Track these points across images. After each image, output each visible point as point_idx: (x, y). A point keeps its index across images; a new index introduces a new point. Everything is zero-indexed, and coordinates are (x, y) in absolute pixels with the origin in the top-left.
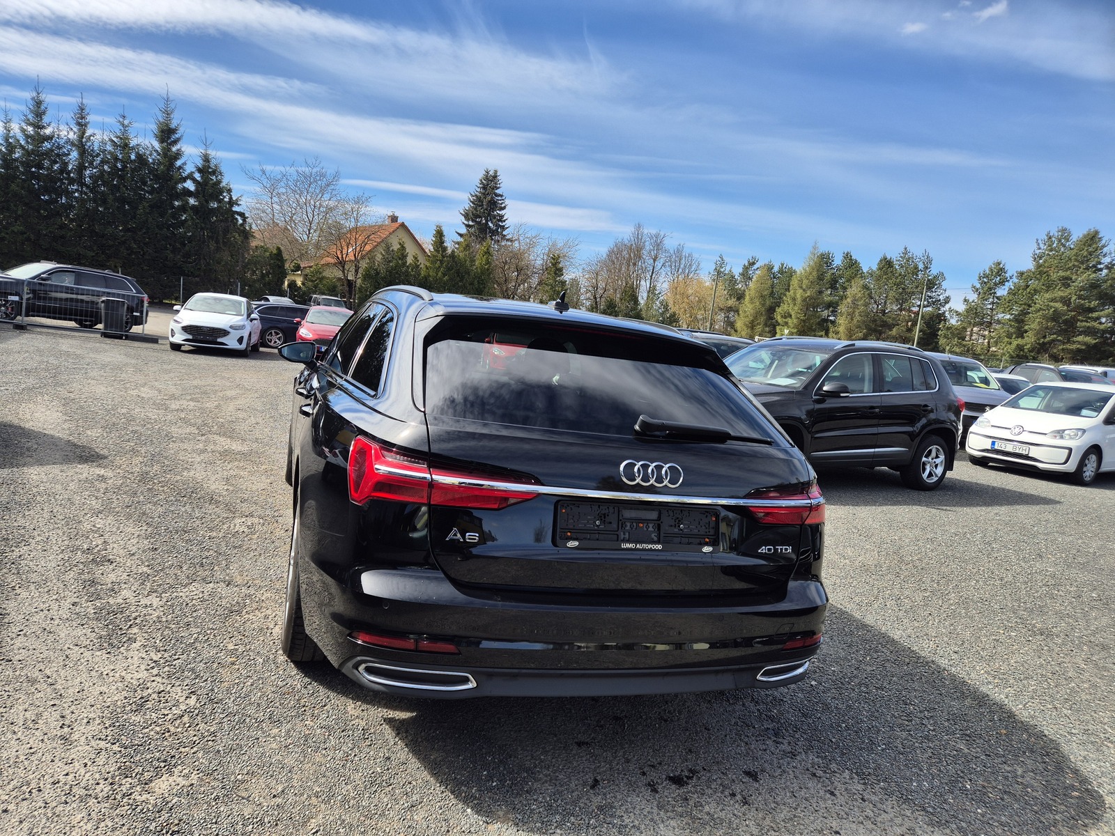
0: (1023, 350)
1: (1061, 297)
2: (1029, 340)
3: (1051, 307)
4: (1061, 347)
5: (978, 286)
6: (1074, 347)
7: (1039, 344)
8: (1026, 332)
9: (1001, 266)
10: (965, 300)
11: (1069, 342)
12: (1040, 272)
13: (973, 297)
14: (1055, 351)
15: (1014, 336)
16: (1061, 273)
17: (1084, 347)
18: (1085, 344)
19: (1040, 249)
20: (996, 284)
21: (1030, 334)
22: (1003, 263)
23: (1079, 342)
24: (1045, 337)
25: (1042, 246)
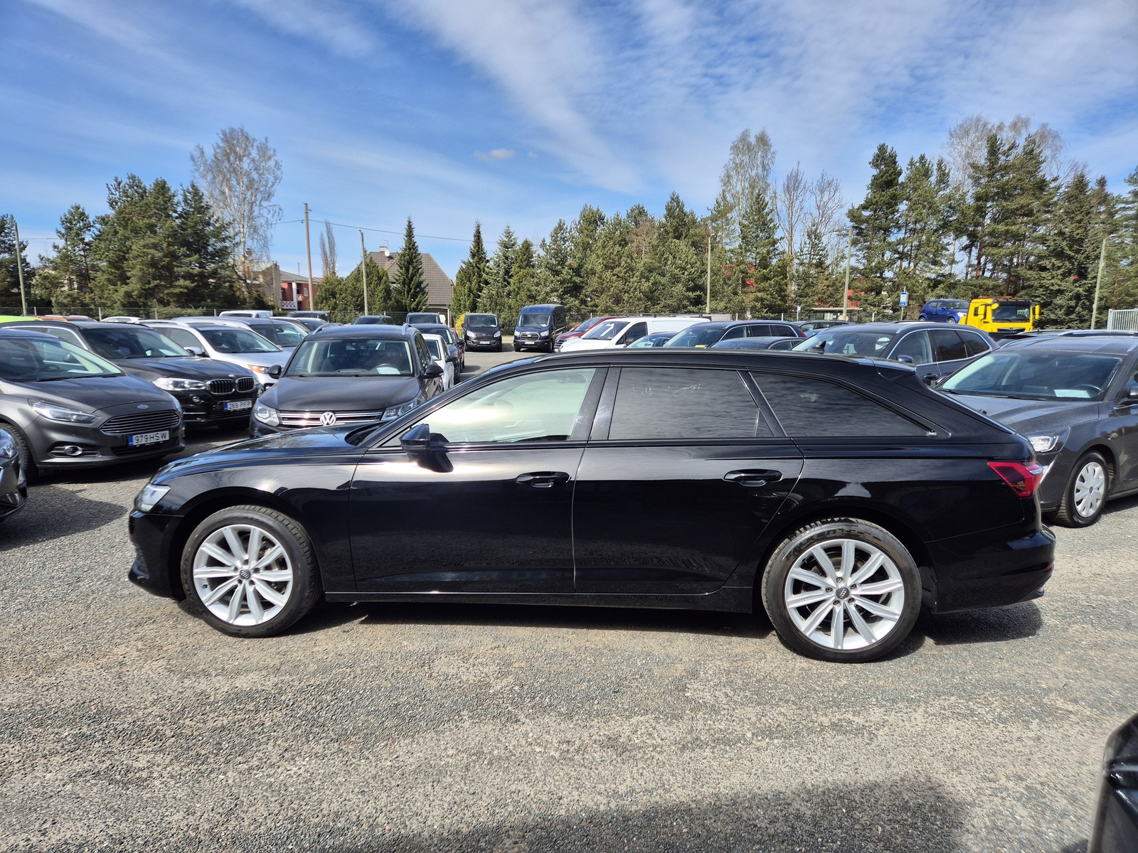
0: (131, 296)
1: (153, 244)
2: (134, 286)
3: (148, 254)
4: (166, 292)
5: (63, 231)
6: (177, 290)
7: (144, 290)
8: (129, 278)
9: (81, 210)
10: (55, 247)
11: (172, 286)
12: (124, 219)
13: (61, 243)
14: (161, 295)
15: (119, 283)
16: (146, 221)
17: (186, 291)
18: (186, 287)
19: (112, 194)
20: (80, 229)
21: (133, 280)
22: (82, 207)
23: (181, 287)
24: (149, 283)
25: (113, 191)
